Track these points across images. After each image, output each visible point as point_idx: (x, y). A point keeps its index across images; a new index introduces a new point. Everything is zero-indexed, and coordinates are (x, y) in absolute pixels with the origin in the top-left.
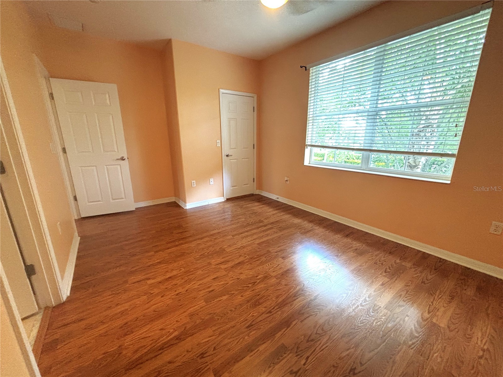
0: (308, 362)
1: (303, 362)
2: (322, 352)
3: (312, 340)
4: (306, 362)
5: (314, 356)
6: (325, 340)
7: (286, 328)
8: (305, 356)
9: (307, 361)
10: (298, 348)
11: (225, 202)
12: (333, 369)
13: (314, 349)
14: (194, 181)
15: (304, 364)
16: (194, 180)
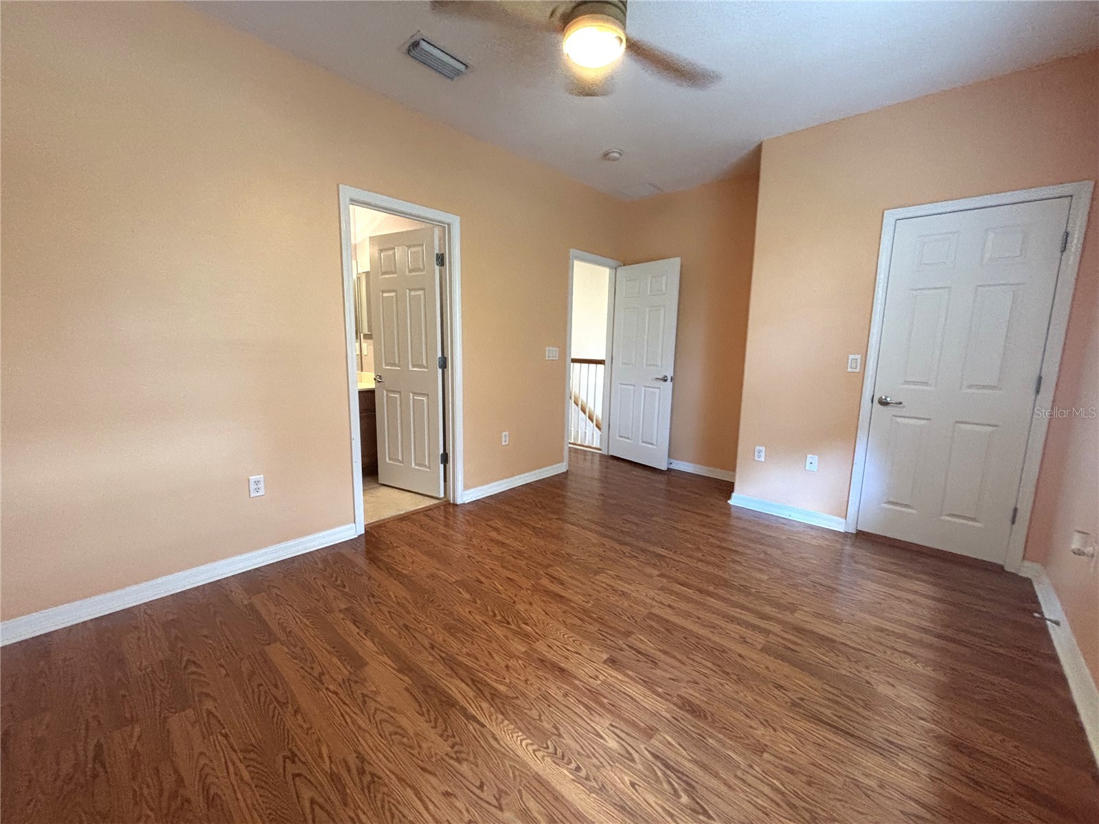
0: (330, 694)
1: (332, 687)
2: (338, 713)
3: (365, 702)
4: (330, 691)
5: (336, 702)
6: (360, 722)
7: (394, 666)
8: (340, 691)
9: (333, 693)
10: (356, 682)
11: (846, 535)
12: (305, 726)
13: (347, 702)
14: (763, 449)
15: (327, 689)
16: (762, 445)
